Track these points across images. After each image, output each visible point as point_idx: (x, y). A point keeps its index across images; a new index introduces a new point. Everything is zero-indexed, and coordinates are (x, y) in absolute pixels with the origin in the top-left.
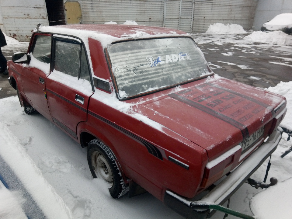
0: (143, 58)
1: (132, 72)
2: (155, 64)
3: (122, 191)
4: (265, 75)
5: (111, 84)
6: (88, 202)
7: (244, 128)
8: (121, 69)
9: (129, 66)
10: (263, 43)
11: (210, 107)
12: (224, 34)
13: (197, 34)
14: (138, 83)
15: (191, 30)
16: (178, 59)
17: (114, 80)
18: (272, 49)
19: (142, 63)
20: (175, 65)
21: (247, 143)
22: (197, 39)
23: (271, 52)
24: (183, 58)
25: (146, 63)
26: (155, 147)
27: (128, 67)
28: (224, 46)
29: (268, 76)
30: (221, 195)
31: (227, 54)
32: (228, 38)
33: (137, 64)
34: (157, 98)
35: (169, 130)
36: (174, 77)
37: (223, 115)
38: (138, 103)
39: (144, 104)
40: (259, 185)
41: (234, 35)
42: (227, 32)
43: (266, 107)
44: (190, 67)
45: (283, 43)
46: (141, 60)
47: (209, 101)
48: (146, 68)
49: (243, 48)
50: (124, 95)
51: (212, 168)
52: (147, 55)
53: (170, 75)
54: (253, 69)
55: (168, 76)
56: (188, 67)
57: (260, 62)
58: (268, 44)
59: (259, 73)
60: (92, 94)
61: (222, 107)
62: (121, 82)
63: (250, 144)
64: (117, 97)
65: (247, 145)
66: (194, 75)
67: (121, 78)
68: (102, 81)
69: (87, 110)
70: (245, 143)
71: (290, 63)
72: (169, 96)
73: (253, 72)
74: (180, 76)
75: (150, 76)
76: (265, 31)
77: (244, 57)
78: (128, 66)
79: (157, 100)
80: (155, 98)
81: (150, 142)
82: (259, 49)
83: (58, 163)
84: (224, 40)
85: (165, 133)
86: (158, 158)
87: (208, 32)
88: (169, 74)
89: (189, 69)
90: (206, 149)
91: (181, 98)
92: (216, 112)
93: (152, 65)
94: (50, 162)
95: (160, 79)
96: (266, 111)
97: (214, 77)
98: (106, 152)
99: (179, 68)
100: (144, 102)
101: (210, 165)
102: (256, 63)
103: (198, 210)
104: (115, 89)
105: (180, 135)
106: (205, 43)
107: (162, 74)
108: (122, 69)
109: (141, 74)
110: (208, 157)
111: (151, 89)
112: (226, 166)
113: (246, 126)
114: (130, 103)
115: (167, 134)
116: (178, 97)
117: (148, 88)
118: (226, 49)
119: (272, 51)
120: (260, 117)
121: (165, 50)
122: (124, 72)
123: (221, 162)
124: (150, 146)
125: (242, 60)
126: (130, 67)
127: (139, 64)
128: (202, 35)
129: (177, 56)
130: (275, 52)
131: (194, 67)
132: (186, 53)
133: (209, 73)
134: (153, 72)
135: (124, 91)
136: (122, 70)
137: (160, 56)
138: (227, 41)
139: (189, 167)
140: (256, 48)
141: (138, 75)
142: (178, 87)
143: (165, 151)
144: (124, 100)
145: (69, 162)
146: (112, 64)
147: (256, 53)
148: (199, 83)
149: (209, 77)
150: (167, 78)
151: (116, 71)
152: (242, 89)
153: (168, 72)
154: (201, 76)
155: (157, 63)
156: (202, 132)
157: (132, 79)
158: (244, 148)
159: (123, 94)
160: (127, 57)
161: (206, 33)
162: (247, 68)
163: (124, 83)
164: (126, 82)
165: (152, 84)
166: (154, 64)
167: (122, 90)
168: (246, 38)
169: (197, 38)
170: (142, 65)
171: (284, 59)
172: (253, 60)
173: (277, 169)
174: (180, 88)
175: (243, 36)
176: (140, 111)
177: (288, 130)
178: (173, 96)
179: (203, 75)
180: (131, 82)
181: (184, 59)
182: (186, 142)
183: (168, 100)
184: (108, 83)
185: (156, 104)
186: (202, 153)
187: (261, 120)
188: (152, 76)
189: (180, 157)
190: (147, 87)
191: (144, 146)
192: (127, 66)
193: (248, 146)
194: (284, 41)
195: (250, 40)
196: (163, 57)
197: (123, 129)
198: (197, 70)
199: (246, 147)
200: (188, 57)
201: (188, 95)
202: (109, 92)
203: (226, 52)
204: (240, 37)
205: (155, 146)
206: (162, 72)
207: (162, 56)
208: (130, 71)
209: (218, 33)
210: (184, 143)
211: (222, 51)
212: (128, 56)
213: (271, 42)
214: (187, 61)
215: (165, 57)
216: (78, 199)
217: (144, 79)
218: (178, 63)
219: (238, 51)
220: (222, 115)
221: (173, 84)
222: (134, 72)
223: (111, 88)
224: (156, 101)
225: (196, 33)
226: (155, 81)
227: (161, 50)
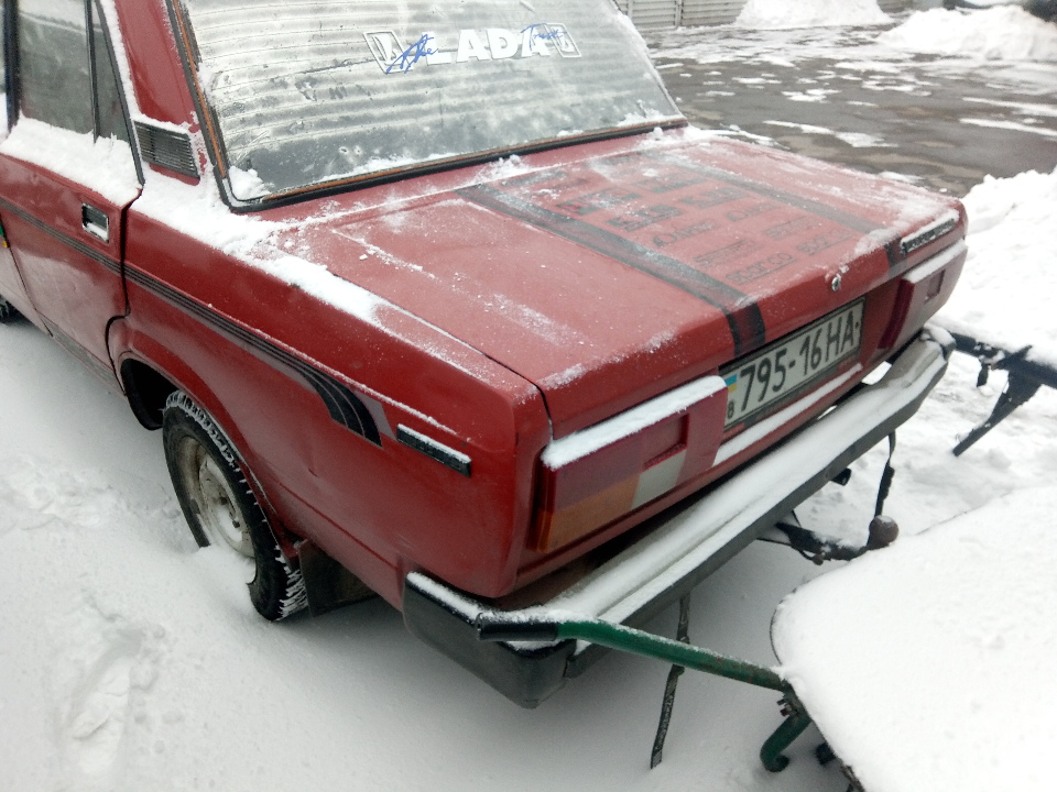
0: (350, 35)
1: (293, 91)
2: (406, 64)
3: (290, 592)
4: (939, 165)
5: (197, 140)
6: (150, 634)
7: (744, 306)
8: (239, 76)
9: (280, 65)
10: (949, 53)
11: (621, 232)
12: (803, 26)
13: (702, 29)
14: (316, 135)
15: (678, 13)
16: (520, 48)
17: (209, 122)
18: (978, 76)
19: (340, 57)
20: (503, 73)
21: (775, 378)
22: (699, 45)
23: (973, 84)
24: (541, 46)
25: (361, 56)
26: (349, 392)
27: (275, 71)
28: (798, 69)
29: (950, 170)
30: (634, 584)
31: (804, 93)
32: (818, 41)
33: (319, 60)
34: (401, 200)
35: (402, 314)
36: (494, 123)
37: (665, 258)
38: (310, 220)
39: (336, 224)
40: (827, 549)
41: (840, 31)
42: (814, 21)
43: (868, 232)
44: (574, 87)
45: (1024, 55)
46: (339, 43)
47: (626, 210)
48: (356, 78)
49: (868, 74)
50: (250, 190)
51: (570, 467)
52: (369, 22)
53: (472, 113)
54: (896, 146)
55: (464, 114)
56: (562, 86)
57: (926, 122)
58: (968, 58)
59: (916, 160)
60: (136, 194)
61: (672, 231)
62: (240, 131)
63: (790, 384)
64: (225, 199)
65: (776, 388)
66: (586, 120)
67: (240, 115)
68: (164, 131)
69: (122, 264)
70: (765, 379)
71: (1041, 122)
72: (458, 194)
73: (895, 158)
74: (521, 122)
75: (376, 112)
76: (958, 8)
77: (868, 104)
78: (273, 63)
79: (401, 210)
80: (393, 201)
81: (332, 371)
82: (930, 75)
83: (73, 494)
84: (802, 46)
85: (383, 328)
86: (364, 438)
87: (742, 21)
88: (470, 108)
89: (567, 94)
90: (540, 382)
91: (508, 203)
92: (639, 249)
93: (391, 66)
94: (38, 492)
95: (425, 125)
96: (859, 244)
97: (681, 134)
98: (212, 436)
99: (520, 86)
100: (339, 215)
101: (560, 454)
102: (910, 124)
103: (517, 644)
104: (213, 163)
105: (446, 334)
106: (729, 58)
107: (435, 104)
108: (244, 75)
109: (333, 102)
110: (549, 415)
111: (377, 166)
112: (649, 464)
113: (753, 297)
114: (276, 219)
115: (387, 331)
116: (497, 198)
117: (363, 160)
118: (803, 80)
119: (978, 80)
120: (824, 268)
121: (461, 11)
122: (256, 90)
123: (618, 442)
124: (331, 389)
125: (857, 116)
126: (282, 69)
127: (330, 57)
128: (719, 31)
129: (514, 39)
130: (989, 85)
131: (593, 90)
132: (560, 30)
133: (658, 117)
134: (392, 94)
135: (252, 172)
136: (245, 83)
137: (430, 29)
138: (812, 51)
139: (468, 465)
140: (919, 74)
141: (319, 102)
142: (509, 162)
143: (386, 406)
144: (250, 208)
145: (110, 487)
146: (203, 57)
147: (915, 90)
148: (609, 149)
149: (658, 130)
150: (458, 125)
151: (219, 86)
152: (785, 173)
153: (468, 100)
154: (621, 125)
155: (415, 61)
156: (546, 321)
157: (289, 121)
158: (762, 398)
159: (246, 184)
160: (272, 28)
161: (736, 25)
162: (876, 142)
163: (253, 138)
164: (264, 130)
165: (387, 142)
166: (400, 62)
167: (247, 165)
168: (885, 39)
169: (700, 42)
170: (344, 66)
171: (1018, 109)
172: (900, 116)
173: (932, 497)
174: (516, 164)
175: (876, 33)
176: (307, 247)
177: (981, 344)
178: (473, 194)
179: (632, 120)
180: (287, 131)
181: (545, 51)
182: (460, 360)
183: (451, 209)
184: (185, 136)
185: (391, 222)
186: (520, 399)
187: (832, 279)
188: (387, 110)
189: (438, 425)
190: (361, 153)
191: (314, 391)
192: (271, 67)
193: (781, 391)
194: (1029, 45)
195: (899, 45)
196: (446, 36)
197: (241, 328)
198: (605, 101)
199: (771, 395)
200: (568, 46)
201: (541, 191)
202: (192, 178)
203: (803, 89)
204: (862, 35)
205: (347, 386)
206: (439, 96)
207: (444, 30)
208: (284, 85)
209: (782, 22)
210: (451, 362)
211: (789, 87)
212: (277, 23)
213: (978, 50)
214: (560, 59)
215: (453, 35)
216: (119, 624)
217: (347, 121)
218: (517, 67)
219: (848, 86)
220: (660, 258)
221: (485, 150)
222: (303, 89)
223: (197, 157)
224: (393, 212)
225: (697, 26)
226: (402, 131)
227: (439, 8)
